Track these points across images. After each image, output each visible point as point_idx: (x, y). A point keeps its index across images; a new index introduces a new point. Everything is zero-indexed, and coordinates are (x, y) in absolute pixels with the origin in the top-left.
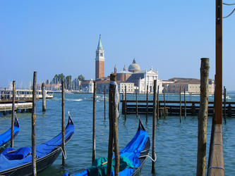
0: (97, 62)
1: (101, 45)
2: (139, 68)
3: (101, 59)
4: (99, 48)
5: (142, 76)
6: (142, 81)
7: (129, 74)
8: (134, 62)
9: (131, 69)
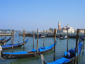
0: (59, 25)
1: (59, 21)
2: (68, 26)
3: (60, 24)
4: (59, 22)
5: (69, 28)
6: (69, 30)
7: (66, 28)
8: (67, 25)
9: (67, 27)
